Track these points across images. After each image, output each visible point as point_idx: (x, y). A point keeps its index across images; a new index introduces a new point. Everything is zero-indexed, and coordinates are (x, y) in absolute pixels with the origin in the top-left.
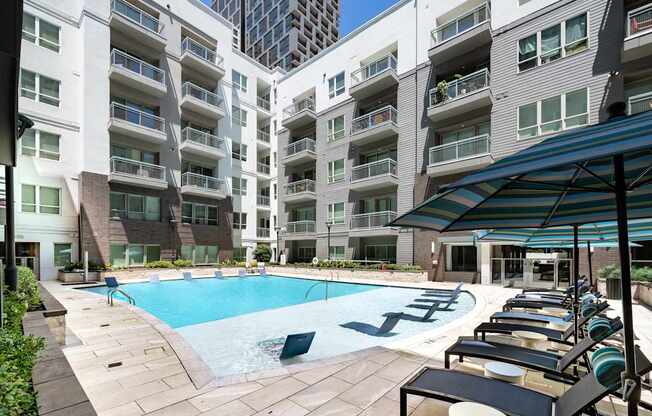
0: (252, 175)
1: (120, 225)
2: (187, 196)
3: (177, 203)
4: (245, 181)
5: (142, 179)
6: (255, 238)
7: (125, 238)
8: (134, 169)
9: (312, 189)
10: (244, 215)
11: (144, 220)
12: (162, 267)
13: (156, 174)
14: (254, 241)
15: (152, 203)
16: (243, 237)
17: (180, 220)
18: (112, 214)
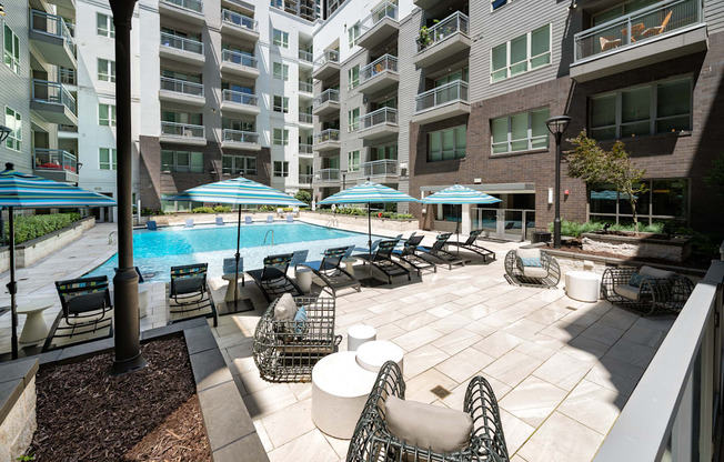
0: (294, 125)
1: (170, 177)
2: (227, 150)
3: (219, 157)
4: (286, 132)
5: (187, 138)
6: (297, 184)
7: (175, 188)
8: (179, 131)
9: (337, 138)
10: (286, 164)
11: (189, 172)
12: (203, 212)
13: (198, 133)
14: (296, 188)
15: (196, 158)
16: (287, 184)
17: (220, 171)
18: (163, 169)
